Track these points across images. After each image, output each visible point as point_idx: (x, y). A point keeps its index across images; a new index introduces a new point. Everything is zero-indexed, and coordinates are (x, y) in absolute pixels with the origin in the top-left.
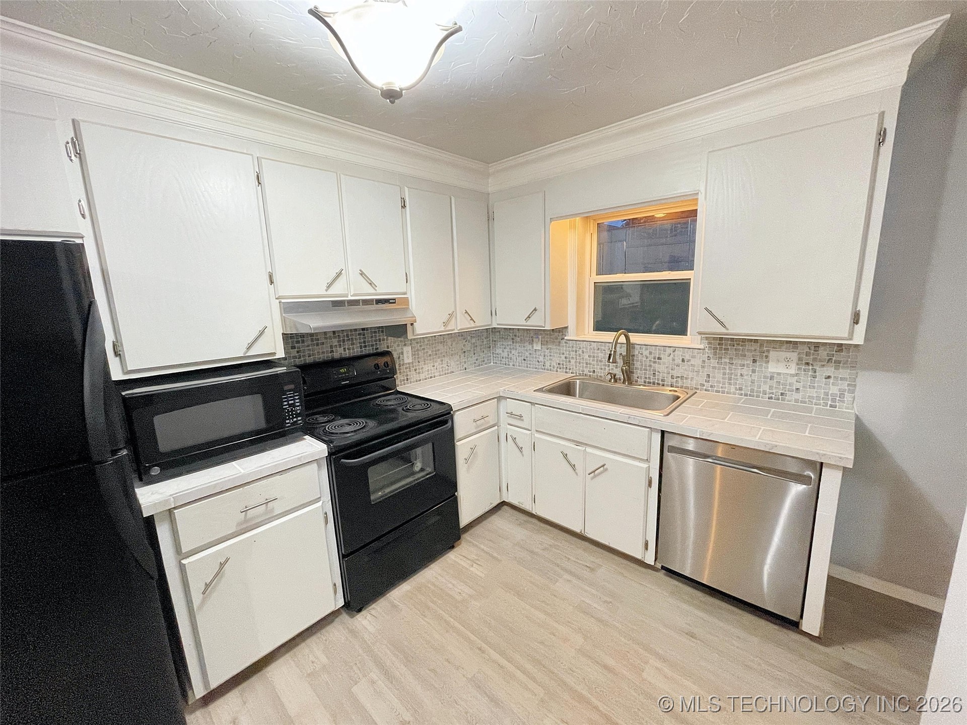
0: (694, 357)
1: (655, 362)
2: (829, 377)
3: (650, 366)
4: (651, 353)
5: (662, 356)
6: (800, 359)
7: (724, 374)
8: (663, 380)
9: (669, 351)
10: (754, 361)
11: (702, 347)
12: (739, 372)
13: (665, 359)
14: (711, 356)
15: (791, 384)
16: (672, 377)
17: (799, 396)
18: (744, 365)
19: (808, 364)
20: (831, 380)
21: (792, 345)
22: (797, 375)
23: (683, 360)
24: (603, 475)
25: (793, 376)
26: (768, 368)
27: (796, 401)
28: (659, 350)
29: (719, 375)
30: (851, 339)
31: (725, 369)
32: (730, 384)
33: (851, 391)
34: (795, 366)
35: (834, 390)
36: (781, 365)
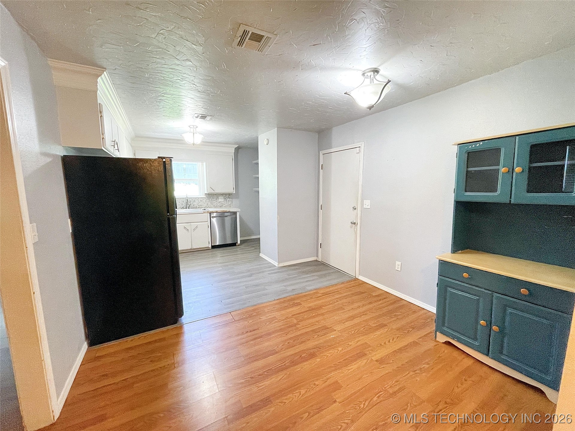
2: (229, 201)
4: (192, 200)
5: (195, 200)
6: (224, 198)
7: (211, 203)
8: (196, 207)
9: (197, 199)
10: (216, 199)
11: (205, 197)
12: (214, 202)
13: (196, 201)
14: (207, 199)
15: (223, 203)
16: (199, 206)
17: (225, 205)
18: (214, 200)
21: (222, 194)
22: (224, 201)
24: (197, 229)
27: (225, 206)
29: (209, 203)
30: (233, 192)
33: (232, 203)
34: (223, 199)
35: (230, 203)
36: (221, 199)
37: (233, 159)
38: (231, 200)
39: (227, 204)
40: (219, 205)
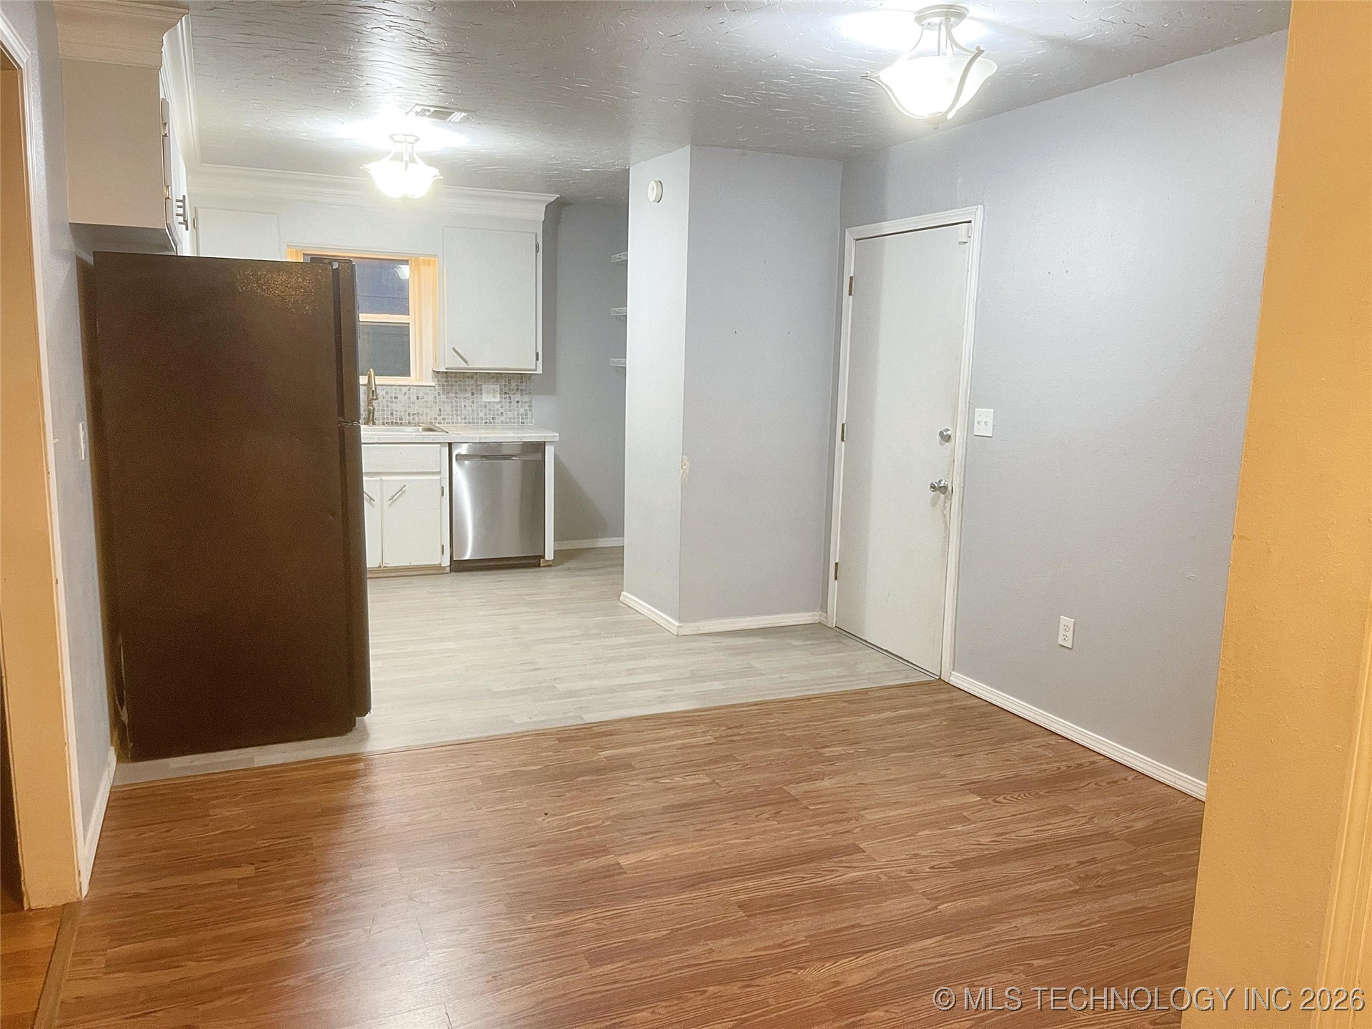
0: (427, 394)
1: (392, 402)
2: (518, 402)
3: (387, 406)
4: (387, 393)
5: (398, 395)
6: (501, 390)
7: (452, 407)
8: (401, 419)
9: (404, 389)
10: (473, 394)
11: (433, 384)
12: (463, 404)
13: (402, 398)
14: (441, 392)
15: (498, 410)
17: (503, 418)
18: (465, 398)
19: (505, 393)
20: (520, 404)
21: (496, 377)
22: (500, 402)
23: (418, 398)
24: (402, 498)
25: (498, 403)
26: (481, 398)
27: (503, 423)
28: (396, 389)
29: (448, 408)
30: (536, 370)
31: (452, 402)
32: (457, 415)
33: (531, 411)
34: (498, 396)
35: (522, 411)
36: (491, 396)
37: (537, 247)
38: (526, 398)
39: (510, 414)
40: (482, 415)
